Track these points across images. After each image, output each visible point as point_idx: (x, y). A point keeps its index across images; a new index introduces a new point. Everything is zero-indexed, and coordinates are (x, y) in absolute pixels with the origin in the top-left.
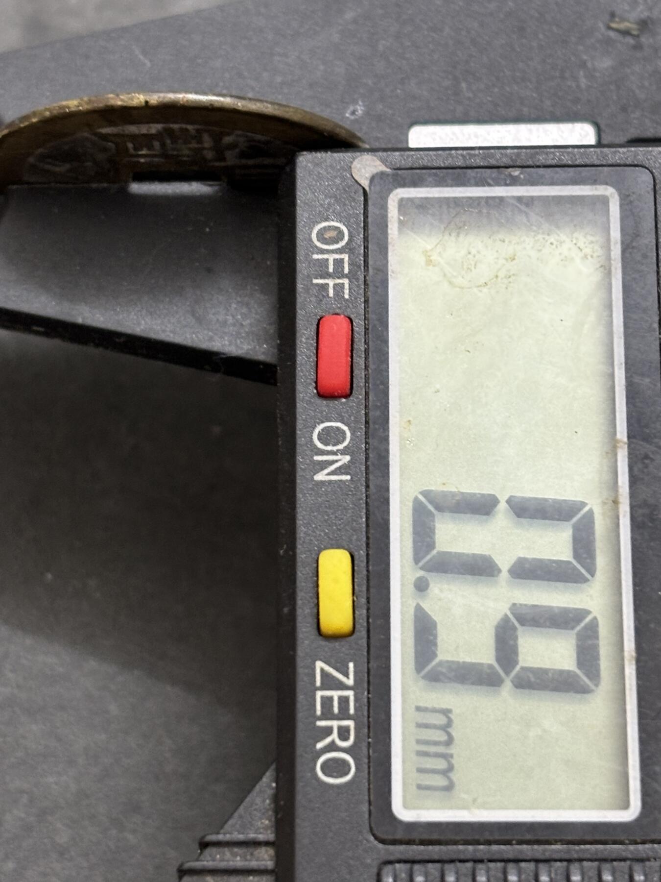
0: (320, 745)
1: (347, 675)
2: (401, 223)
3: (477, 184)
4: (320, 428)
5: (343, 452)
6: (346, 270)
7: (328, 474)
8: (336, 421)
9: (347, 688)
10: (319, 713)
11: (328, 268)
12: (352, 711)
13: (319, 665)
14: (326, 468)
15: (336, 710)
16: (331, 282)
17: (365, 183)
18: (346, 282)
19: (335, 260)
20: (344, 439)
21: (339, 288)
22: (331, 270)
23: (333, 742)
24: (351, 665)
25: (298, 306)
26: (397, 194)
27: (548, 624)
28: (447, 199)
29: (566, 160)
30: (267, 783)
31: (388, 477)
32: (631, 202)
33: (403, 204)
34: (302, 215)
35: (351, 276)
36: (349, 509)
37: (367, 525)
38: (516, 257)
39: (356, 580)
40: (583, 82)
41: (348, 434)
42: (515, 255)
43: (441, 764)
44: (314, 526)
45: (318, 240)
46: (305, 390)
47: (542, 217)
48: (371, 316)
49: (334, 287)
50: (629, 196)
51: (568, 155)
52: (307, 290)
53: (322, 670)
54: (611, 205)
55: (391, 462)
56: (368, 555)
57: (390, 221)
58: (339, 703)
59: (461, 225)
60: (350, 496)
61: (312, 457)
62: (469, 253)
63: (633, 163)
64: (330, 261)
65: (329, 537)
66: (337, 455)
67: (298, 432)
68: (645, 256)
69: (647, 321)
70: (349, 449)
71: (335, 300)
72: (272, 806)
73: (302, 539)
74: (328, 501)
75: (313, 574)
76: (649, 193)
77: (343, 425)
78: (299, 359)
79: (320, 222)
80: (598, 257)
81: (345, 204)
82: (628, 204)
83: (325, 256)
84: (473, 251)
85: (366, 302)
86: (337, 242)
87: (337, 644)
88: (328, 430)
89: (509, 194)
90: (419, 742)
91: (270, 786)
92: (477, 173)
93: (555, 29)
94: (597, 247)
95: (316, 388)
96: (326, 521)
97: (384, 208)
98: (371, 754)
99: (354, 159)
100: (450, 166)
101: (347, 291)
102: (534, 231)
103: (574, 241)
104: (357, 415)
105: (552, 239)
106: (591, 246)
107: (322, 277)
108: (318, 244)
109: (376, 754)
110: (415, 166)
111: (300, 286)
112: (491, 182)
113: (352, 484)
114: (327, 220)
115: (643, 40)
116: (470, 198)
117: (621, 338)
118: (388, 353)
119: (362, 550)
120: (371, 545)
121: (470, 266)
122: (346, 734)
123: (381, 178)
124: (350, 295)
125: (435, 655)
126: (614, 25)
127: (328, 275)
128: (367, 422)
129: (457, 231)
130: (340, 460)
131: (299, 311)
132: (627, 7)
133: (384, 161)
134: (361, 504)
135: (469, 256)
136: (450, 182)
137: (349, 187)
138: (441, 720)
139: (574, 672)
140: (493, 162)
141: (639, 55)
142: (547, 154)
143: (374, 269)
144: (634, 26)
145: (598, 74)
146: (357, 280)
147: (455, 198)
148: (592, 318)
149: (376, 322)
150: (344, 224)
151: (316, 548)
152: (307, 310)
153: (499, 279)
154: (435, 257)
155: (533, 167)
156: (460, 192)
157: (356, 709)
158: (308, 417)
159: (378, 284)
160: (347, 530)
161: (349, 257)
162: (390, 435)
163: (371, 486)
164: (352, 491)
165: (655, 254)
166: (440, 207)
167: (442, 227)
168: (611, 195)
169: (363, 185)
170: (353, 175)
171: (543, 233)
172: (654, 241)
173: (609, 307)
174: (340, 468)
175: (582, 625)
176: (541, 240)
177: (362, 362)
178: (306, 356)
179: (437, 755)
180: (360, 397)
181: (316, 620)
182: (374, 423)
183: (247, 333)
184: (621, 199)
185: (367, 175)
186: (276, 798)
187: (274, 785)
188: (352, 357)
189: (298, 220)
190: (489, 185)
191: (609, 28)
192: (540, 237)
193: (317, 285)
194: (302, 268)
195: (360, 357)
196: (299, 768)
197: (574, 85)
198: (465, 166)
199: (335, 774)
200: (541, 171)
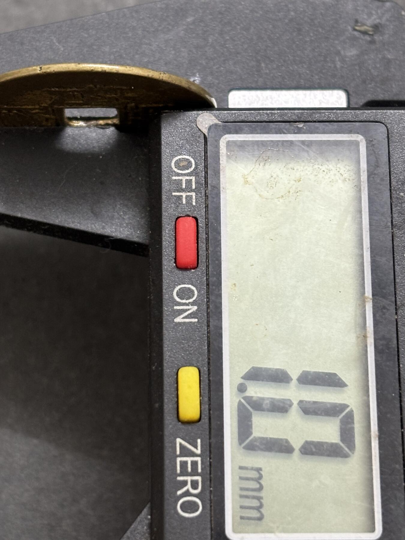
0: (179, 492)
1: (196, 447)
2: (228, 157)
3: (276, 133)
4: (177, 288)
5: (193, 304)
6: (194, 187)
7: (183, 318)
8: (188, 284)
9: (197, 455)
10: (178, 471)
11: (182, 185)
12: (200, 470)
13: (179, 440)
14: (182, 314)
15: (189, 469)
16: (184, 195)
17: (205, 131)
18: (193, 194)
19: (186, 180)
20: (194, 295)
21: (189, 198)
22: (184, 187)
23: (188, 490)
24: (199, 441)
25: (163, 209)
26: (226, 138)
27: (323, 414)
28: (257, 142)
29: (332, 117)
30: (145, 516)
31: (222, 320)
32: (373, 145)
33: (229, 144)
34: (165, 150)
35: (197, 190)
36: (197, 341)
37: (209, 351)
38: (301, 180)
39: (202, 386)
40: (339, 64)
41: (196, 292)
42: (301, 178)
43: (255, 503)
44: (174, 351)
45: (176, 167)
46: (168, 264)
47: (317, 154)
48: (210, 217)
49: (186, 198)
50: (372, 141)
51: (334, 115)
52: (169, 199)
53: (181, 444)
54: (360, 147)
55: (223, 311)
56: (209, 370)
57: (222, 155)
58: (192, 465)
59: (267, 158)
60: (197, 332)
61: (173, 307)
62: (272, 177)
63: (374, 120)
64: (183, 181)
65: (184, 359)
66: (189, 306)
67: (164, 291)
68: (382, 180)
69: (384, 221)
70: (196, 301)
71: (187, 206)
72: (148, 530)
73: (167, 359)
74: (183, 335)
75: (174, 382)
76: (384, 139)
77: (192, 286)
78: (165, 244)
79: (177, 156)
80: (353, 180)
81: (192, 145)
82: (371, 146)
83: (180, 178)
84: (275, 176)
85: (207, 207)
86: (188, 169)
87: (190, 427)
88: (183, 290)
89: (297, 139)
90: (242, 489)
91: (146, 518)
92: (276, 125)
93: (320, 30)
94: (352, 174)
95: (175, 262)
96: (182, 348)
97: (217, 147)
98: (212, 498)
99: (198, 115)
100: (259, 120)
101: (194, 201)
102: (312, 163)
103: (338, 170)
104: (202, 280)
105: (323, 168)
106: (348, 173)
107: (178, 191)
108: (176, 170)
109: (216, 498)
110: (237, 120)
111: (164, 197)
112: (285, 131)
113: (199, 324)
114: (181, 154)
115: (376, 37)
116: (272, 141)
117: (368, 232)
118: (220, 240)
119: (205, 367)
120: (211, 364)
121: (272, 185)
122: (196, 485)
123: (216, 128)
124: (196, 203)
125: (251, 433)
126: (357, 28)
127: (183, 190)
128: (208, 285)
129: (264, 162)
130: (191, 309)
131: (164, 213)
132: (365, 17)
133: (217, 117)
134: (204, 337)
135: (272, 179)
136: (259, 131)
137: (194, 134)
138: (254, 474)
139: (339, 443)
140: (286, 118)
141: (373, 47)
142: (320, 113)
143: (211, 186)
144: (371, 29)
145: (347, 59)
146: (201, 193)
147: (262, 141)
148: (349, 218)
149: (213, 221)
150: (192, 157)
151: (176, 366)
152: (169, 212)
153: (291, 193)
154: (250, 179)
155: (311, 122)
156: (266, 137)
157: (202, 469)
158: (170, 281)
159: (214, 196)
160: (195, 354)
161: (195, 179)
162: (222, 293)
163: (211, 326)
164: (198, 329)
165: (389, 179)
166: (253, 146)
167: (255, 160)
168: (361, 141)
169: (204, 132)
170: (198, 126)
171: (318, 164)
172: (388, 170)
173: (360, 212)
174: (191, 314)
175: (344, 414)
176: (317, 169)
177: (204, 246)
178: (169, 242)
179: (254, 497)
180: (204, 268)
181: (176, 412)
182: (213, 285)
183: (127, 224)
184: (367, 143)
185: (206, 126)
186: (151, 526)
187: (149, 517)
188: (198, 243)
189: (163, 154)
190: (284, 133)
191: (355, 30)
192: (316, 166)
193: (175, 196)
194: (165, 186)
195: (203, 242)
196: (167, 507)
197: (332, 66)
198: (268, 120)
199: (189, 511)
200: (317, 124)
